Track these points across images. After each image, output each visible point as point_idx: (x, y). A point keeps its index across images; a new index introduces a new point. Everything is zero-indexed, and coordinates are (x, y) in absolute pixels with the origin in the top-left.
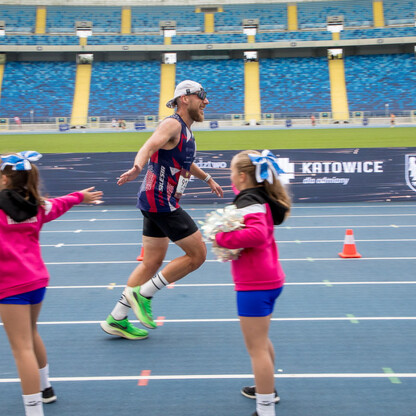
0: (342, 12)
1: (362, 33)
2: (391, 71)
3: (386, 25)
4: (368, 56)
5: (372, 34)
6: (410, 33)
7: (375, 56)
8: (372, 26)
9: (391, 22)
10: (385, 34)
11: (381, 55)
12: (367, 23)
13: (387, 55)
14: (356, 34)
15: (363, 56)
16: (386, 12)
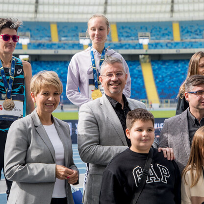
0: (29, 30)
1: (44, 46)
2: (64, 73)
3: (60, 40)
4: (48, 62)
5: (50, 46)
6: (76, 47)
7: (53, 62)
8: (50, 41)
9: (63, 39)
10: (59, 47)
11: (57, 62)
12: (47, 38)
13: (61, 62)
14: (39, 46)
15: (44, 62)
16: (59, 32)
